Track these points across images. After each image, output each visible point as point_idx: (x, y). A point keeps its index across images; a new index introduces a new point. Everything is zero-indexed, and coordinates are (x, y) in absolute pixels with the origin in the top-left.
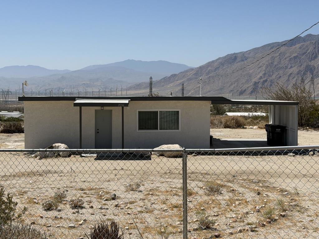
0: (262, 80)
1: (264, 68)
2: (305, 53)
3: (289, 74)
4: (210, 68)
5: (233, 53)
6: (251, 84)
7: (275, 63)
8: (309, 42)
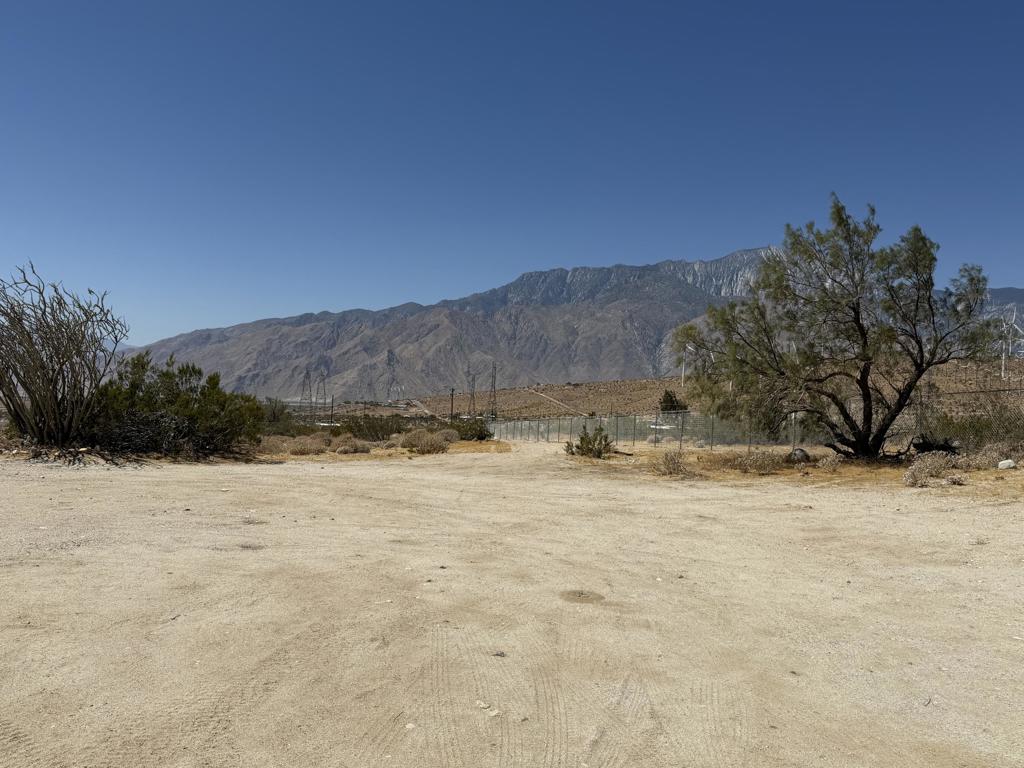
0: (250, 374)
1: (255, 355)
2: (317, 338)
3: (293, 367)
4: (163, 350)
5: (204, 328)
6: (233, 379)
7: (273, 349)
8: (324, 323)
